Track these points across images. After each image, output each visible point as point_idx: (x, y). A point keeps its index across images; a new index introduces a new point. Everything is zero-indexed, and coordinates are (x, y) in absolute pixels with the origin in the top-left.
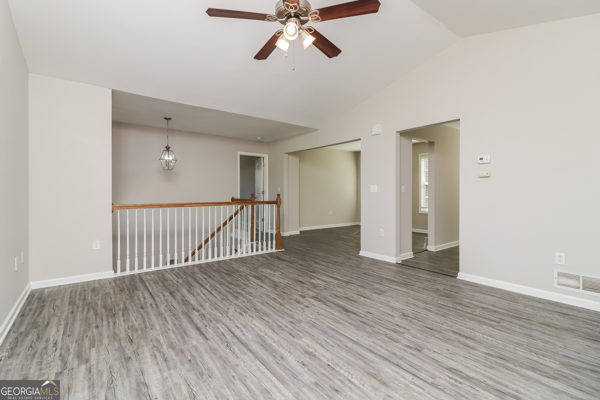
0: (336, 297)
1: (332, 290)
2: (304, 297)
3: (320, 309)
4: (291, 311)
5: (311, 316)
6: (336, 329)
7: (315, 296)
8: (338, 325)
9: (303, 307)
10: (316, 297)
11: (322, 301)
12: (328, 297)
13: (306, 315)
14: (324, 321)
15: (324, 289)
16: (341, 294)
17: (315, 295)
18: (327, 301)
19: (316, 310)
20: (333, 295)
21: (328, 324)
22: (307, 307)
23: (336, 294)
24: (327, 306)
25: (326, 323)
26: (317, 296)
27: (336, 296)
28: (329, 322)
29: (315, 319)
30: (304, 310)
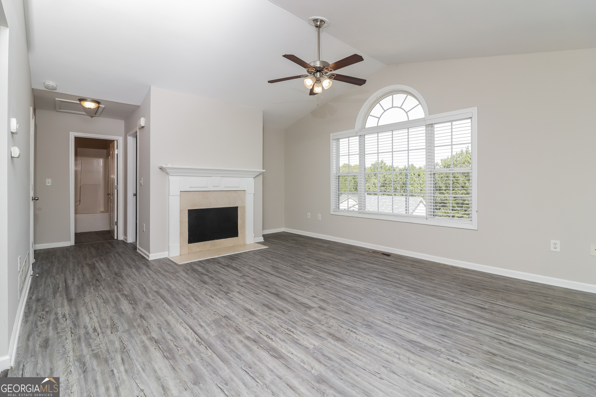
0: (283, 309)
1: (286, 322)
2: (321, 308)
3: (302, 295)
4: (327, 292)
5: (308, 289)
6: (289, 282)
7: (308, 309)
8: (287, 284)
9: (318, 296)
10: (307, 307)
11: (299, 303)
12: (292, 309)
13: (313, 290)
14: (298, 286)
15: (297, 321)
16: (275, 314)
17: (309, 311)
18: (294, 304)
19: (305, 294)
20: (286, 312)
21: (295, 285)
22: (313, 297)
23: (281, 313)
24: (295, 298)
25: (296, 285)
26: (306, 309)
27: (282, 311)
28: (294, 286)
29: (305, 287)
30: (316, 293)
